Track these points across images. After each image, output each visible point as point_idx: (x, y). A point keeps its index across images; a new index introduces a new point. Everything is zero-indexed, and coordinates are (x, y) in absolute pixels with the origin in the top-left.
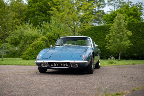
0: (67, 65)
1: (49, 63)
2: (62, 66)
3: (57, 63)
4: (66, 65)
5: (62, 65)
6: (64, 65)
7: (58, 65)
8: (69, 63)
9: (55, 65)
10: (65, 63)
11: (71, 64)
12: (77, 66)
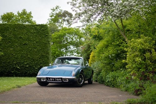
0: (60, 79)
1: (47, 78)
2: (57, 81)
3: (53, 78)
6: (58, 80)
7: (53, 79)
8: (61, 78)
9: (51, 80)
10: (59, 78)
11: (63, 79)
12: (68, 81)
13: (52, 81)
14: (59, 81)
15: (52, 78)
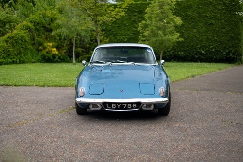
1: (104, 103)
2: (127, 108)
3: (119, 103)
4: (133, 106)
5: (127, 106)
6: (129, 106)
7: (119, 106)
8: (139, 104)
9: (114, 106)
10: (132, 103)
11: (143, 104)
12: (152, 108)
13: (117, 108)
14: (132, 108)
15: (116, 103)
